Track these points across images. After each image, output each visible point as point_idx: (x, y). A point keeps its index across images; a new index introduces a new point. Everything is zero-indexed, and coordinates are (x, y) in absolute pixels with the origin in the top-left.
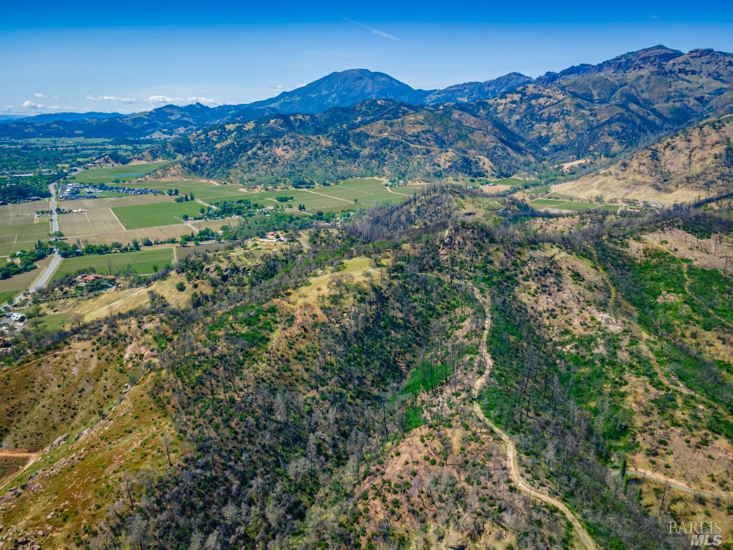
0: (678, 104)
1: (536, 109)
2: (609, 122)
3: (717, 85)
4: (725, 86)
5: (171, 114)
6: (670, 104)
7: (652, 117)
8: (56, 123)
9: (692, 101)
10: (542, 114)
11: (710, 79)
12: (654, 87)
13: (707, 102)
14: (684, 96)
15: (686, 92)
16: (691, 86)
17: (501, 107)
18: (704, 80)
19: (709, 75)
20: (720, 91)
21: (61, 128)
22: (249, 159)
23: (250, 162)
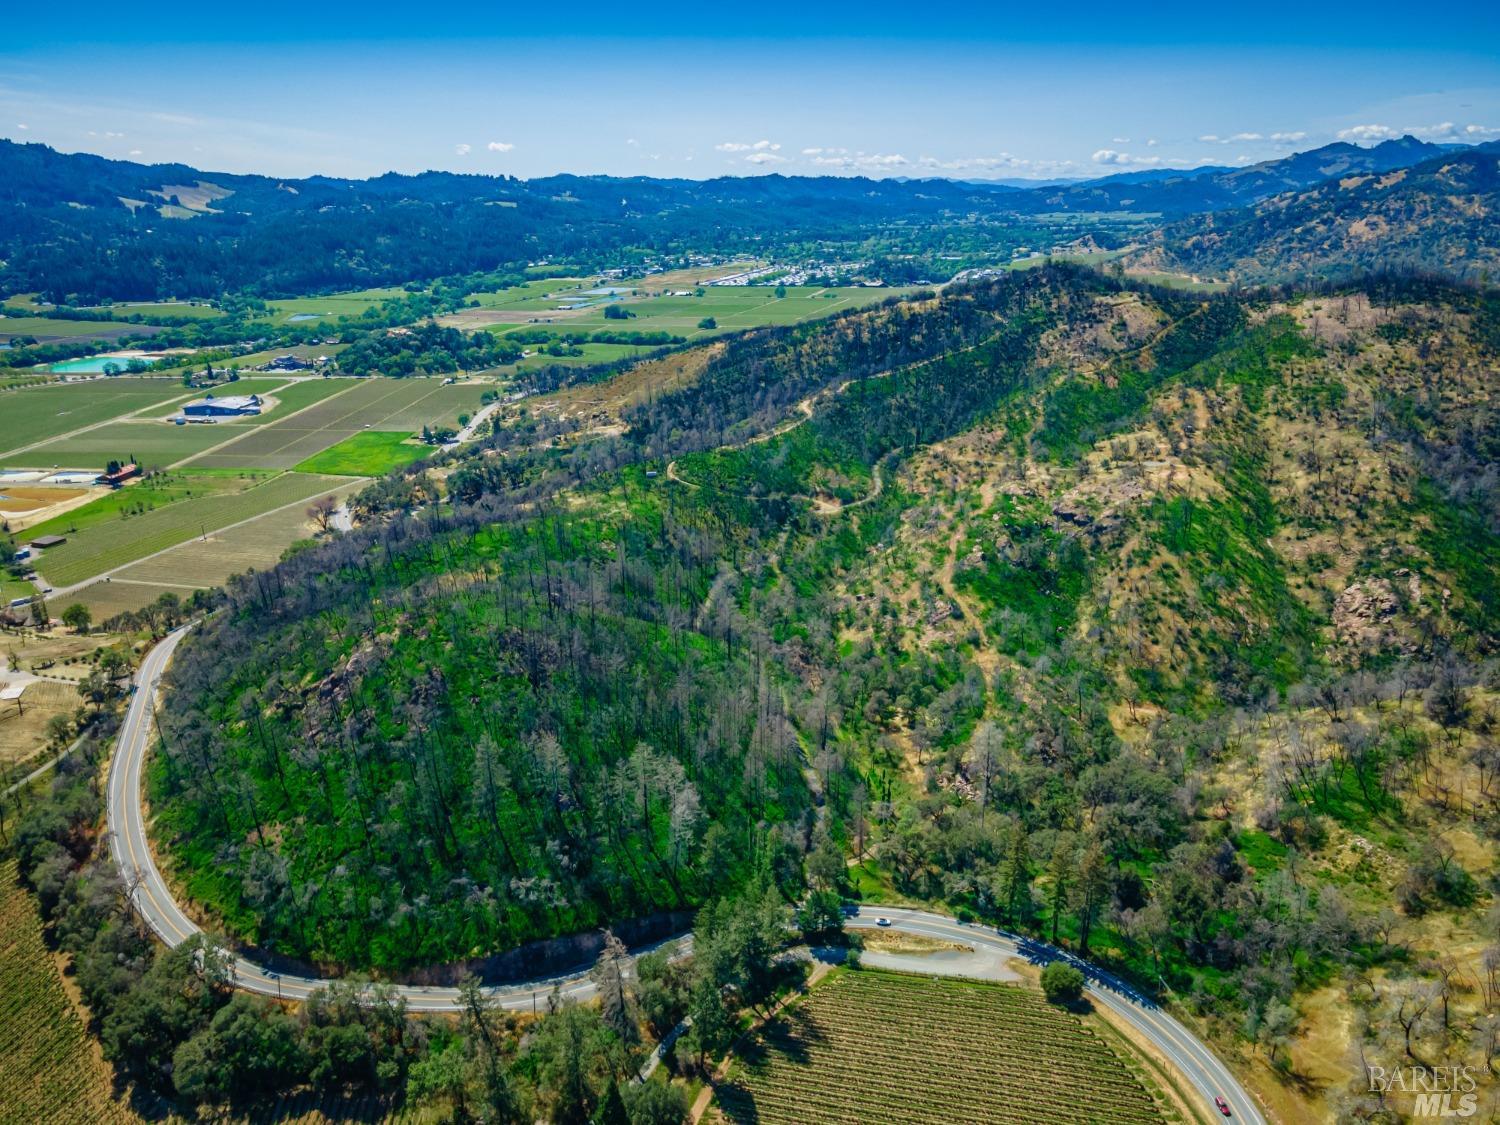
5: (1328, 164)
8: (1104, 188)
21: (1107, 195)
22: (1290, 240)
23: (1286, 246)
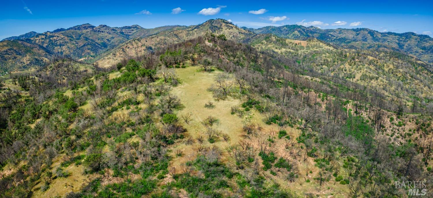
0: (102, 41)
1: (54, 41)
2: (84, 45)
3: (110, 36)
4: (113, 36)
6: (100, 41)
7: (97, 45)
9: (106, 41)
10: (57, 43)
11: (108, 34)
12: (93, 35)
13: (110, 41)
14: (103, 39)
15: (103, 37)
16: (104, 36)
17: (38, 41)
18: (106, 34)
19: (107, 33)
20: (113, 38)
